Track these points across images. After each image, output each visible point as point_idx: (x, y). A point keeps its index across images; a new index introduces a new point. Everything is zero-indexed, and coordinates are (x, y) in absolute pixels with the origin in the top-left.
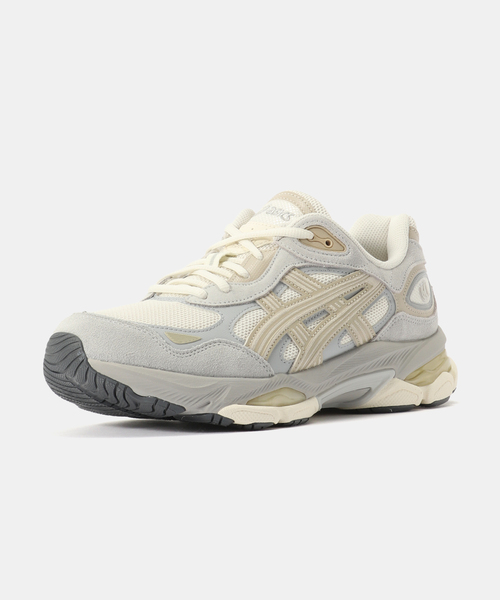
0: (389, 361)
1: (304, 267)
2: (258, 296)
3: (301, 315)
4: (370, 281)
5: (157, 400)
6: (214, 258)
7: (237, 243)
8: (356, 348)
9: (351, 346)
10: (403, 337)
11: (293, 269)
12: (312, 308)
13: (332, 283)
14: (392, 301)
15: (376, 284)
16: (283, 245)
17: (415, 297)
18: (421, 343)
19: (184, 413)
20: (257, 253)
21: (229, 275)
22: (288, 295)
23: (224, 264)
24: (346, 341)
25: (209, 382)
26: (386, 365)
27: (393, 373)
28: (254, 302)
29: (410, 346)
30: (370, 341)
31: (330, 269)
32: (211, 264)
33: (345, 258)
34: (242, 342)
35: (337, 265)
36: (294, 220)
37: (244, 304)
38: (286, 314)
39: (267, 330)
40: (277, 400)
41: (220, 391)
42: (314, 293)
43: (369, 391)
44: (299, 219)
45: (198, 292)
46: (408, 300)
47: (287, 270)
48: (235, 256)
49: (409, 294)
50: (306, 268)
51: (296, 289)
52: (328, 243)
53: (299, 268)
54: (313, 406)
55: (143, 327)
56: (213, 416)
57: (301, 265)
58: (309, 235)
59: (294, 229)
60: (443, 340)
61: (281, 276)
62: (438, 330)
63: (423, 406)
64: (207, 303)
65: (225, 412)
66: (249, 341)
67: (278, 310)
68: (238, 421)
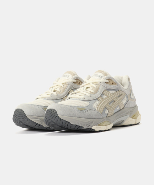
0: (128, 113)
1: (107, 90)
2: (97, 97)
3: (108, 102)
4: (123, 93)
5: (77, 125)
6: (84, 88)
7: (89, 84)
8: (120, 110)
9: (119, 110)
10: (130, 107)
11: (105, 90)
12: (111, 100)
13: (114, 93)
14: (127, 98)
15: (124, 93)
16: (101, 84)
17: (132, 96)
18: (134, 108)
19: (83, 128)
20: (95, 86)
21: (89, 92)
22: (104, 97)
23: (87, 89)
24: (118, 108)
25: (89, 120)
26: (127, 114)
27: (128, 116)
28: (97, 99)
29: (132, 109)
30: (123, 108)
31: (114, 90)
32: (83, 89)
33: (117, 87)
34: (96, 109)
35: (115, 89)
36: (103, 78)
37: (94, 100)
38: (105, 102)
39: (101, 106)
40: (104, 124)
41: (92, 123)
42: (110, 96)
43: (123, 121)
44: (104, 77)
45: (82, 97)
46: (130, 97)
47: (103, 90)
48: (89, 87)
49: (130, 96)
50: (108, 90)
51: (106, 95)
52: (112, 83)
53: (106, 90)
54: (112, 125)
55: (71, 107)
56: (90, 129)
57: (106, 89)
58: (108, 81)
59: (104, 80)
60: (138, 108)
61: (102, 92)
62: (136, 105)
63: (135, 124)
64: (85, 100)
65: (93, 128)
66: (97, 109)
67: (103, 101)
68: (96, 130)
